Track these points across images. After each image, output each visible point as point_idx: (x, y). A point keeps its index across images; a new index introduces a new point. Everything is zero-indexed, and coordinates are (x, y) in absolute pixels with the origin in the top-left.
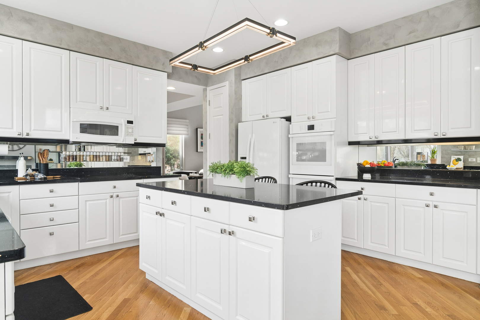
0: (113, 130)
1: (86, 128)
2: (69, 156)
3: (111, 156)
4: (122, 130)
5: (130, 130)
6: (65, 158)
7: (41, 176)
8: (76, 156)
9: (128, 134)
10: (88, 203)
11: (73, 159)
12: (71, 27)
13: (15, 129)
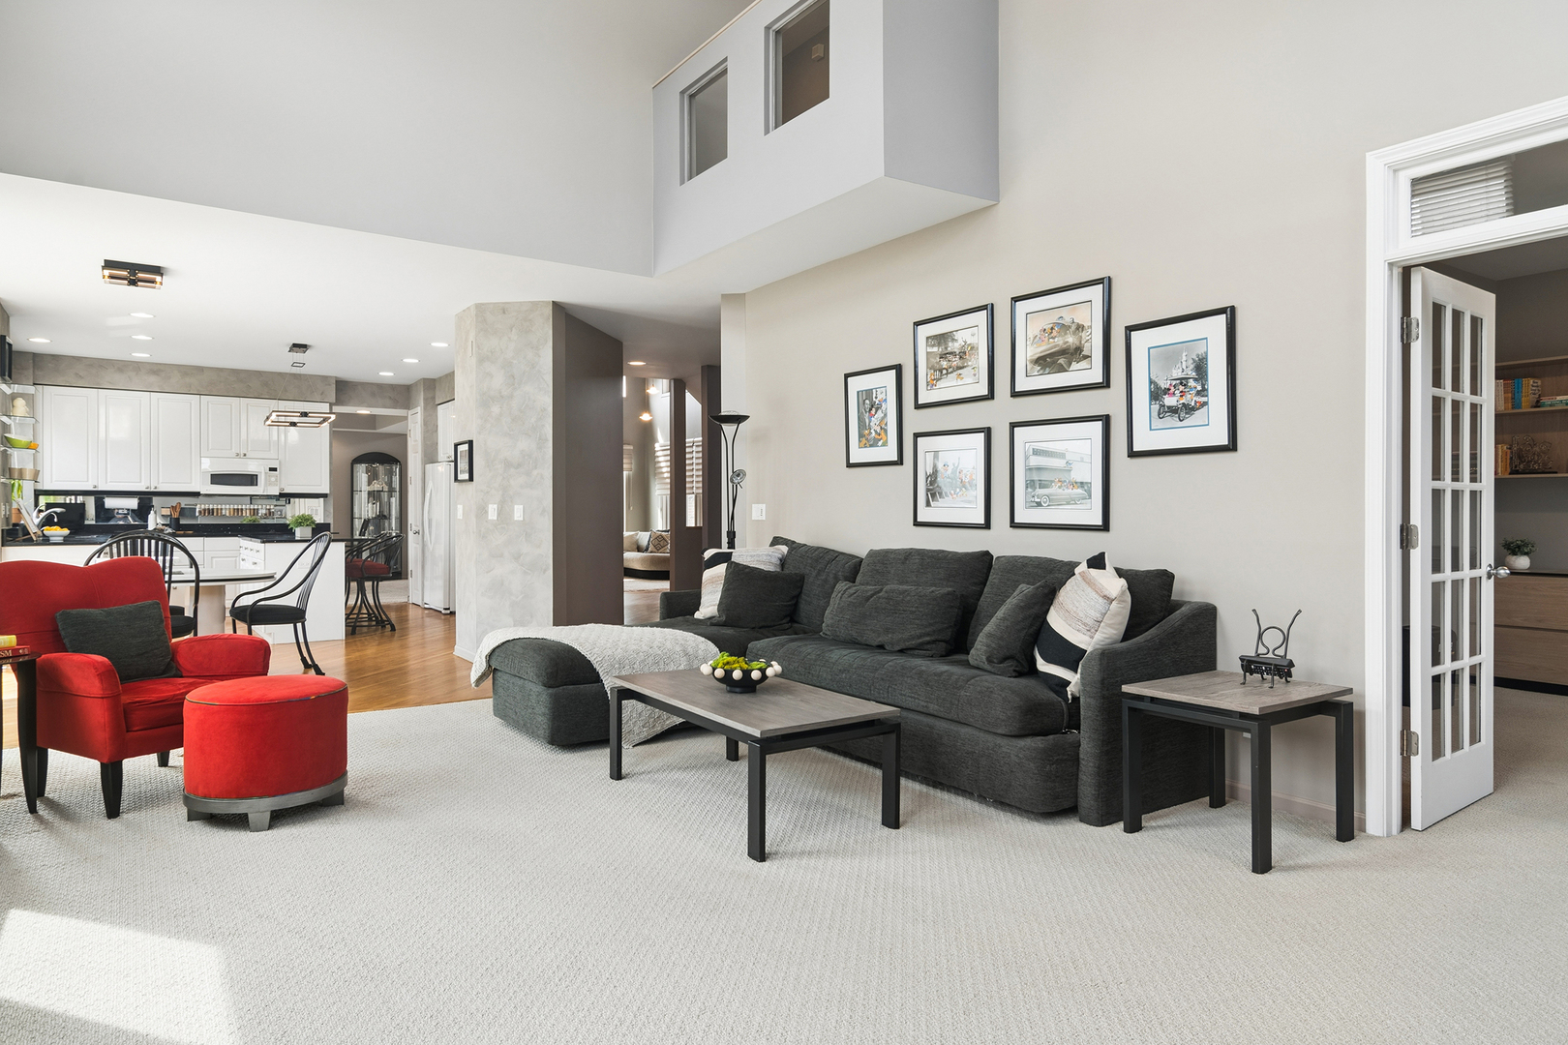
0: (251, 479)
1: (217, 479)
2: (205, 510)
3: (258, 509)
4: (261, 480)
5: (273, 479)
6: (200, 512)
7: (170, 530)
8: (213, 509)
9: (268, 483)
10: (214, 560)
11: (209, 513)
12: (201, 369)
13: (143, 483)
